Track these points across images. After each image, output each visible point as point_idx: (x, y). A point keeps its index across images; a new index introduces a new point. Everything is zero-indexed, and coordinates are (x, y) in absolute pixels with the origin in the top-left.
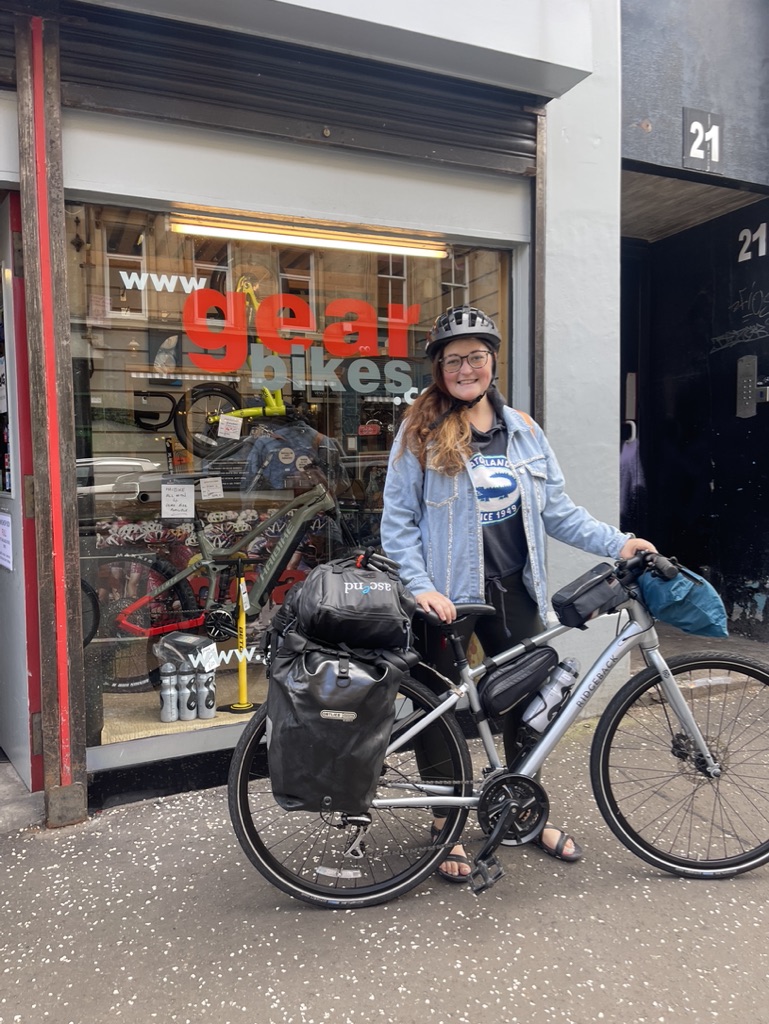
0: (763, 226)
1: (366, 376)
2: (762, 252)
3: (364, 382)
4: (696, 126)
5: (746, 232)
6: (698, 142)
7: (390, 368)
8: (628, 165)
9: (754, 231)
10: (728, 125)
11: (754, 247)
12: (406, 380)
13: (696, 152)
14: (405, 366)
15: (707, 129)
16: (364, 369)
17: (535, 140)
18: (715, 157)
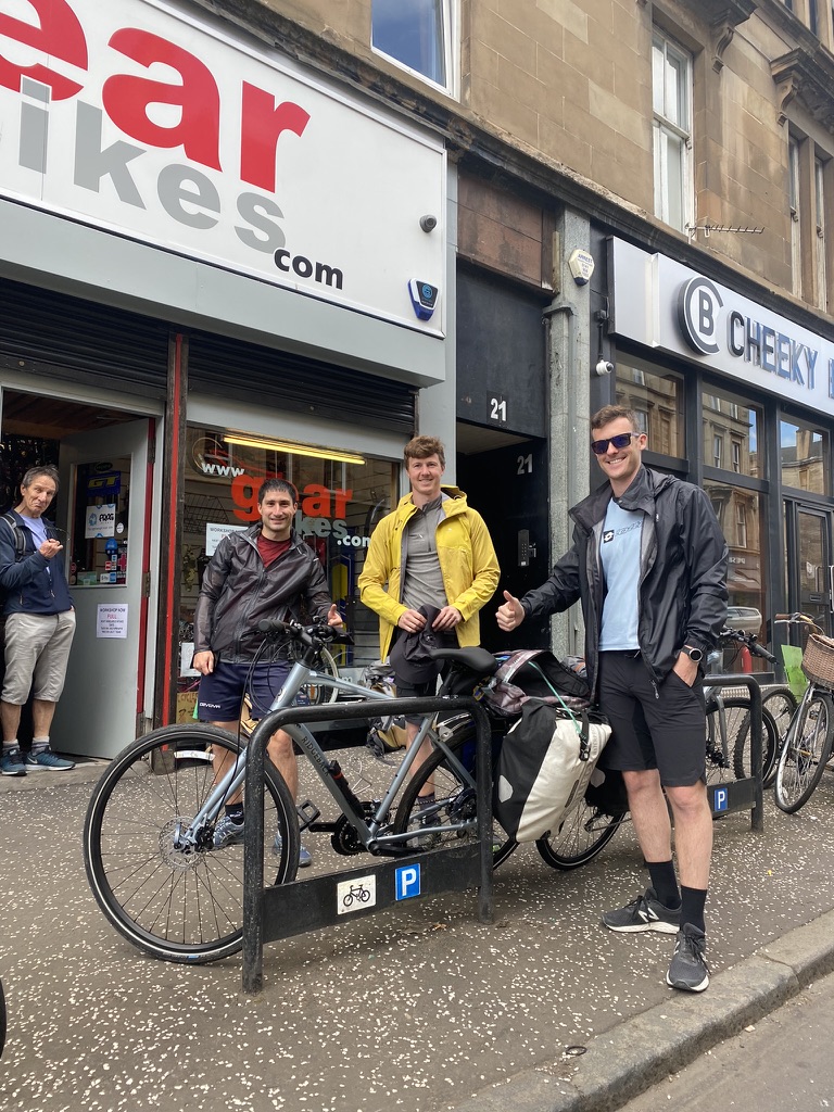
0: (530, 456)
1: (324, 527)
2: (530, 471)
3: (323, 531)
4: (494, 401)
5: (521, 458)
6: (495, 410)
7: (336, 523)
8: (458, 420)
9: (526, 458)
10: (511, 400)
11: (526, 467)
12: (344, 531)
13: (494, 416)
14: (344, 524)
15: (499, 403)
16: (323, 524)
17: (413, 406)
18: (504, 419)
